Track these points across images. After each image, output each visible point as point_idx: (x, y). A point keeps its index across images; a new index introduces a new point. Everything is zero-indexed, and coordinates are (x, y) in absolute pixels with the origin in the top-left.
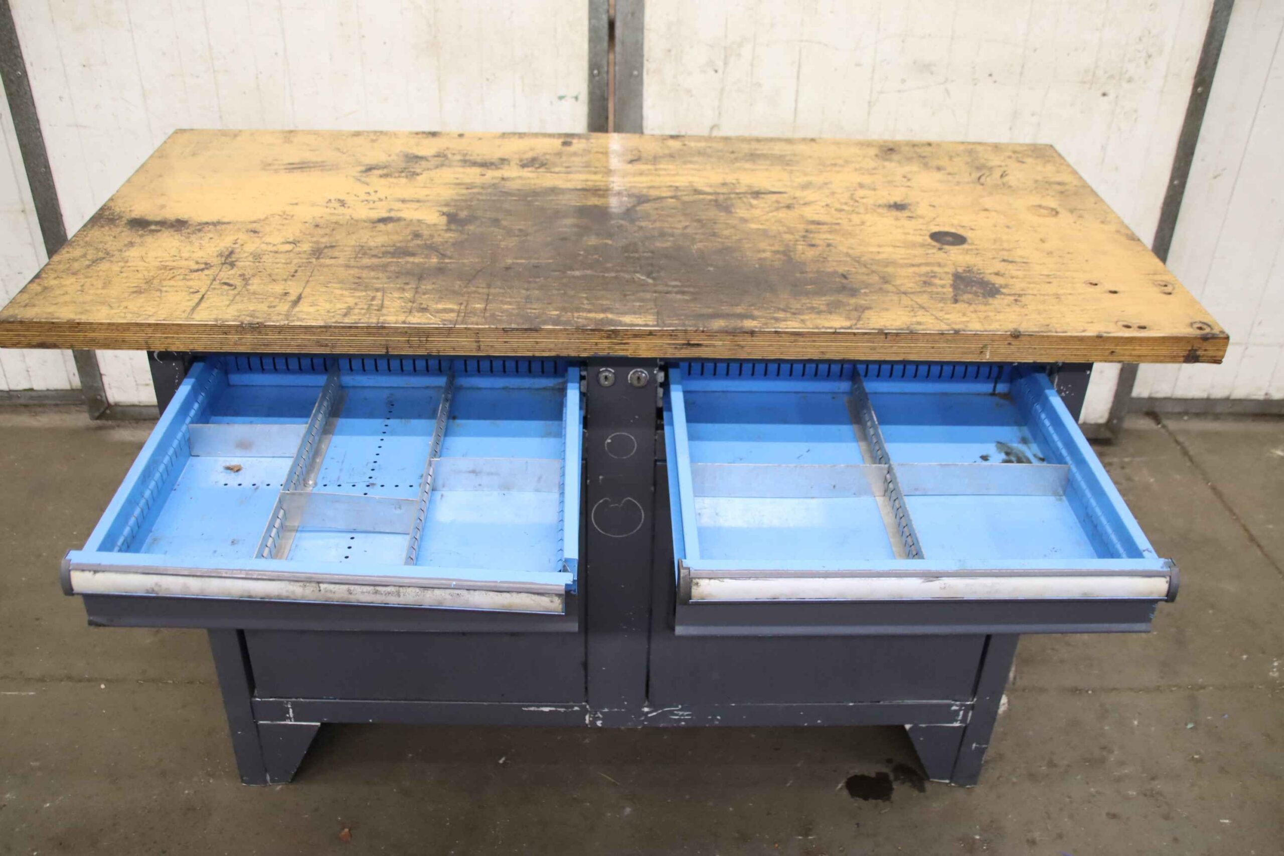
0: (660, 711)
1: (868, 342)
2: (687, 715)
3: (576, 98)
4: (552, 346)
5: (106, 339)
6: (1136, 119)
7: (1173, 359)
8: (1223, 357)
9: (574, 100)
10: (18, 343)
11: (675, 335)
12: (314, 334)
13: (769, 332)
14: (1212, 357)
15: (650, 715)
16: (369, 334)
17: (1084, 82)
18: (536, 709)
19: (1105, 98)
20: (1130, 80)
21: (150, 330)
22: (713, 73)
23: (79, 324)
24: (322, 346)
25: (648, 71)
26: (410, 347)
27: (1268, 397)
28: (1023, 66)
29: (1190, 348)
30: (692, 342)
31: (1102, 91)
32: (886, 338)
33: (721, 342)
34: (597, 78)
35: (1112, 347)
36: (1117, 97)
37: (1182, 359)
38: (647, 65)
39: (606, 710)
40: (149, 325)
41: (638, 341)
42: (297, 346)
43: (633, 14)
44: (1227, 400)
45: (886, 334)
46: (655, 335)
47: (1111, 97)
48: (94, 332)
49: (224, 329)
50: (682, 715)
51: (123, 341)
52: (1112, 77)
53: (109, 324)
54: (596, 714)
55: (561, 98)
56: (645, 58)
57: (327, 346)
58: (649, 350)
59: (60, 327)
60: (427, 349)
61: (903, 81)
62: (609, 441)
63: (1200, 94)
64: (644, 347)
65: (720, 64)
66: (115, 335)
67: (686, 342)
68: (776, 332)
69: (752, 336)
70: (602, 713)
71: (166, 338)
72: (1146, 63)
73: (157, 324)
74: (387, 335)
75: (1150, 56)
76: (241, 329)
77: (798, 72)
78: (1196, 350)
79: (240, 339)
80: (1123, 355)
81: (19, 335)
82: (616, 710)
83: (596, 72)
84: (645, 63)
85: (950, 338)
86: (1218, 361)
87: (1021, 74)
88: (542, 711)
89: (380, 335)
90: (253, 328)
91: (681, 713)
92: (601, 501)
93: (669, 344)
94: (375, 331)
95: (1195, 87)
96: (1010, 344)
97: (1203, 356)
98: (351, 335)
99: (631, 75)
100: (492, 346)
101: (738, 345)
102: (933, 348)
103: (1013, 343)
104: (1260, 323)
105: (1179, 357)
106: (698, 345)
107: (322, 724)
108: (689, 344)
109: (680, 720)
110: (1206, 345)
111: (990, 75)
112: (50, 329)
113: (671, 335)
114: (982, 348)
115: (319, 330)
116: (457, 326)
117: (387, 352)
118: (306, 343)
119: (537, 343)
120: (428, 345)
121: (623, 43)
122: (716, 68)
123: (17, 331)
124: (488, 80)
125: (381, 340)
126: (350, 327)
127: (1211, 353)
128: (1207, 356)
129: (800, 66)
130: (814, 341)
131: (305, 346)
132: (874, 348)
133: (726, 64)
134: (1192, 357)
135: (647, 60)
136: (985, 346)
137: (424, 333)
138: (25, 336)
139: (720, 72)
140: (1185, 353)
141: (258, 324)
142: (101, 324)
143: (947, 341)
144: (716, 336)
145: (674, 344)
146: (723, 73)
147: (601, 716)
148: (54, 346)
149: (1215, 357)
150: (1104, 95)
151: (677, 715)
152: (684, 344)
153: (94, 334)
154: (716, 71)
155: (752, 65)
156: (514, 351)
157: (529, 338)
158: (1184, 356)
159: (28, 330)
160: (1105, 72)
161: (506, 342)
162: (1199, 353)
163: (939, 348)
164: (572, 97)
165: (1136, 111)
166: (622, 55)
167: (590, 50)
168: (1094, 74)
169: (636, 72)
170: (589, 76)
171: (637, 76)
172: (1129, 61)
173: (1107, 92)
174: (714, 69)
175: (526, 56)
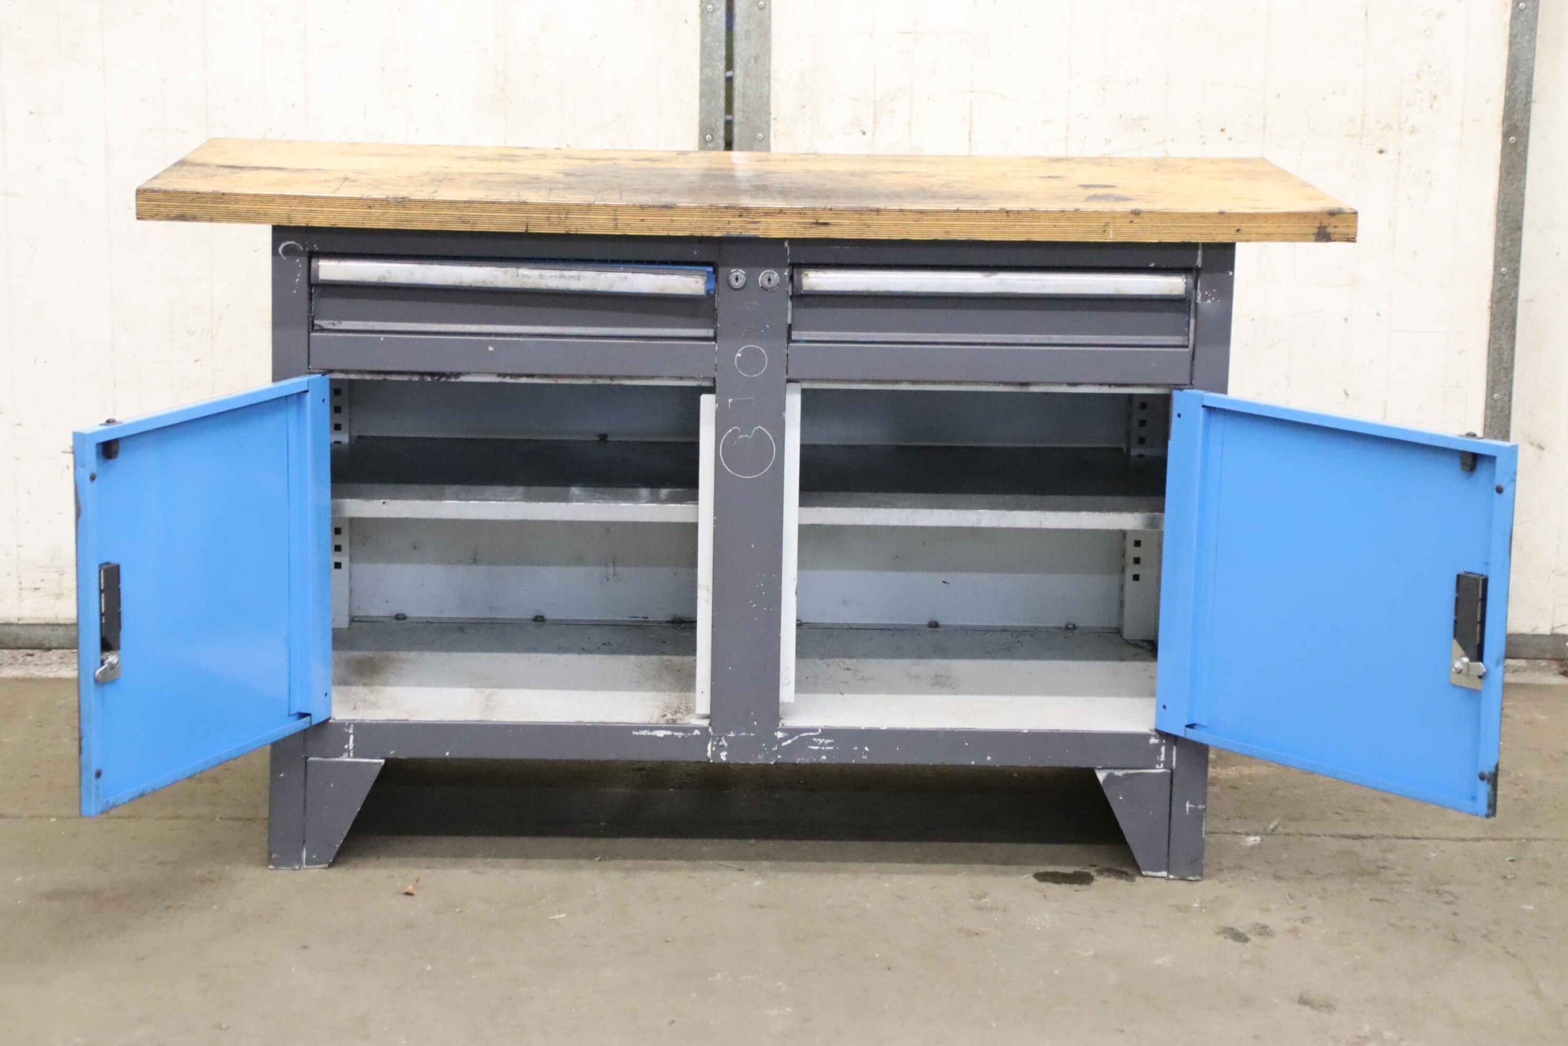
0: (796, 738)
1: (991, 220)
2: (829, 745)
4: (685, 225)
5: (248, 212)
6: (1430, 183)
7: (1303, 237)
8: (1355, 234)
10: (157, 215)
11: (805, 214)
12: (457, 209)
13: (894, 210)
14: (1344, 234)
15: (784, 744)
16: (511, 210)
17: (1352, 136)
18: (649, 733)
19: (1383, 155)
20: (1413, 131)
21: (295, 202)
22: (860, 135)
23: (224, 194)
24: (464, 222)
25: (776, 133)
26: (549, 225)
28: (1265, 118)
29: (1318, 225)
30: (820, 221)
31: (1378, 146)
32: (1008, 216)
33: (848, 221)
34: (710, 146)
35: (1237, 225)
36: (1399, 153)
37: (1313, 237)
38: (774, 126)
39: (732, 734)
40: (295, 197)
41: (769, 219)
42: (439, 222)
43: (756, 59)
45: (1007, 212)
46: (785, 213)
47: (1392, 153)
48: (237, 203)
49: (370, 203)
50: (823, 745)
51: (266, 214)
52: (1388, 127)
53: (255, 195)
54: (720, 740)
56: (772, 116)
57: (468, 222)
58: (779, 230)
59: (203, 198)
60: (565, 227)
61: (1108, 141)
62: (739, 355)
63: (1515, 146)
64: (774, 226)
65: (868, 123)
66: (259, 207)
67: (814, 221)
68: (901, 211)
69: (878, 215)
70: (727, 739)
71: (310, 211)
72: (1431, 106)
73: (303, 197)
74: (529, 211)
75: (1435, 98)
76: (386, 203)
78: (1325, 227)
79: (383, 214)
80: (1250, 234)
81: (159, 206)
82: (744, 734)
83: (708, 137)
84: (773, 122)
85: (1071, 216)
86: (1351, 239)
87: (1264, 127)
88: (656, 737)
89: (523, 211)
90: (398, 202)
91: (821, 741)
92: (730, 431)
93: (799, 223)
94: (516, 206)
95: (1506, 135)
96: (1132, 222)
97: (1334, 233)
98: (494, 211)
100: (629, 225)
101: (865, 224)
102: (1055, 226)
103: (1135, 220)
105: (1308, 234)
106: (825, 224)
107: (387, 760)
108: (817, 223)
109: (820, 753)
110: (1333, 221)
111: (1222, 130)
112: (193, 199)
113: (801, 214)
114: (1105, 226)
115: (463, 205)
116: (596, 203)
117: (527, 230)
118: (448, 218)
119: (672, 221)
120: (568, 222)
121: (744, 96)
122: (865, 129)
123: (159, 200)
125: (521, 216)
126: (494, 203)
127: (1341, 230)
128: (1339, 234)
129: (971, 124)
130: (938, 220)
131: (447, 222)
132: (996, 228)
134: (1323, 235)
135: (775, 119)
136: (1107, 225)
137: (565, 209)
138: (165, 206)
139: (869, 133)
140: (1315, 231)
141: (403, 198)
142: (247, 195)
143: (1069, 219)
144: (843, 214)
145: (803, 223)
146: (873, 135)
147: (726, 744)
148: (194, 218)
149: (1347, 234)
151: (816, 744)
152: (813, 223)
153: (236, 206)
154: (864, 133)
155: (910, 124)
156: (650, 229)
157: (664, 216)
158: (1314, 234)
159: (169, 200)
160: (1378, 122)
161: (642, 220)
162: (1330, 230)
163: (1061, 226)
165: (1428, 172)
166: (743, 111)
167: (702, 108)
168: (1363, 124)
169: (760, 135)
170: (700, 141)
171: (763, 139)
172: (1408, 105)
173: (1384, 148)
174: (861, 130)
175: (619, 116)
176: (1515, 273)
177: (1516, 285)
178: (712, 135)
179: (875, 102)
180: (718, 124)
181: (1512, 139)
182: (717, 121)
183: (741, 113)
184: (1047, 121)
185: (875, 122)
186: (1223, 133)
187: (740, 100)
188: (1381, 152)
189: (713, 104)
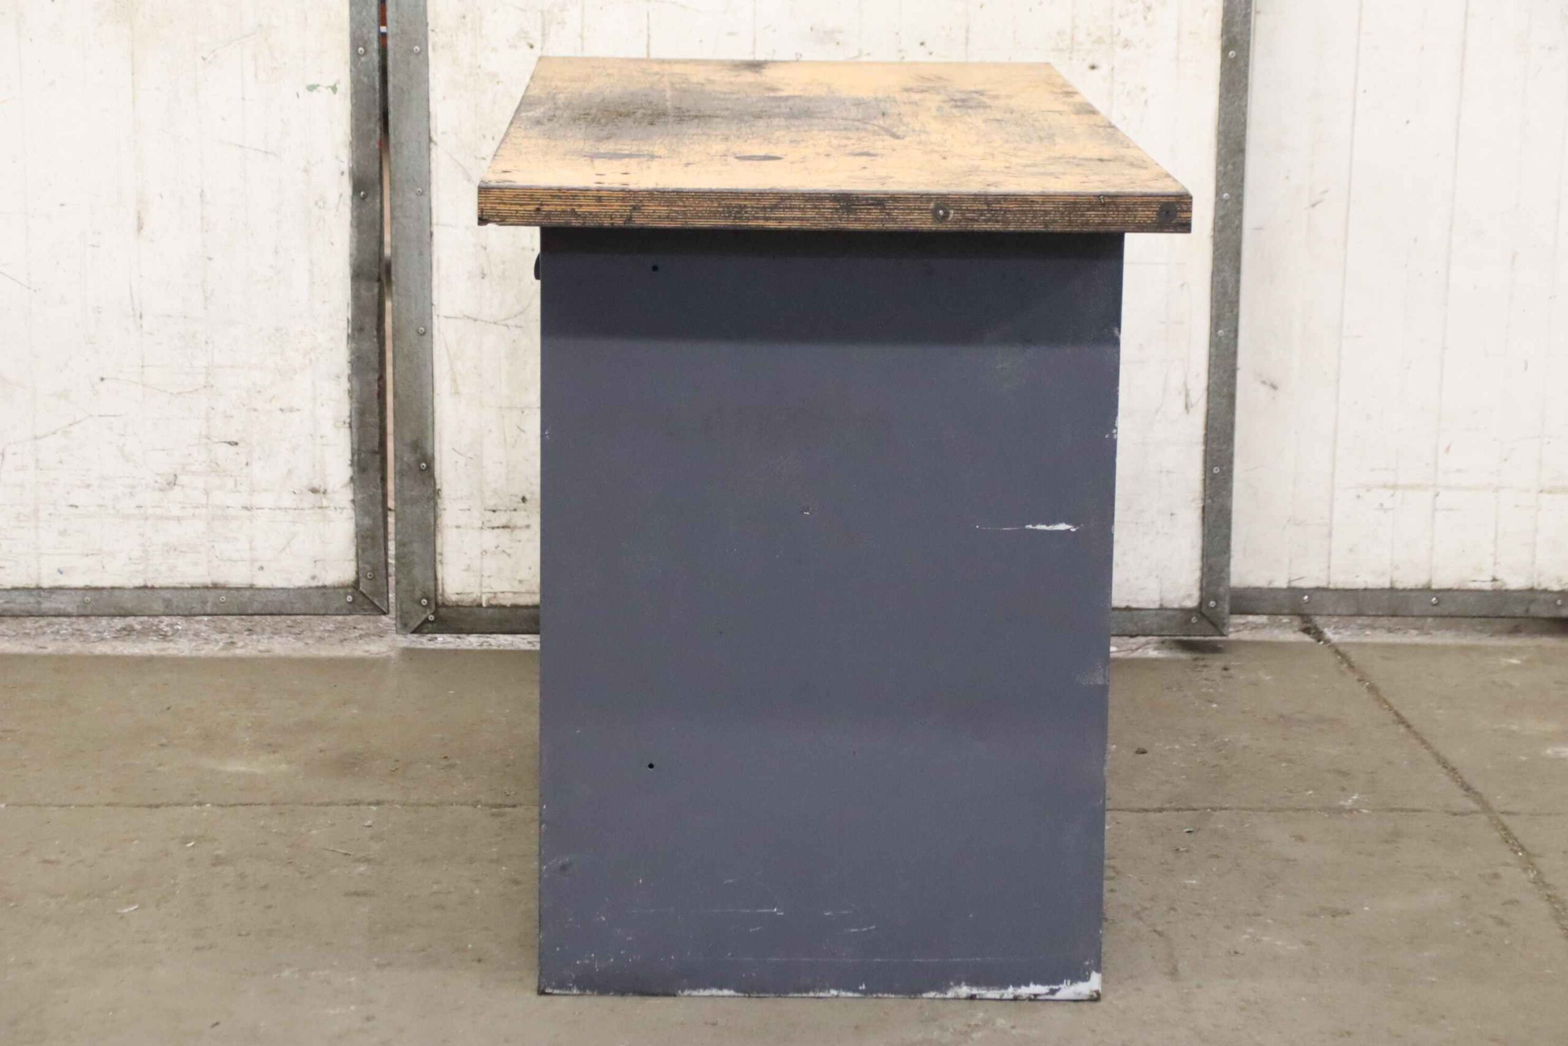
3: (334, 89)
6: (1146, 102)
9: (330, 90)
17: (1061, 51)
19: (1095, 72)
20: (1126, 45)
22: (527, 49)
25: (434, 46)
27: (1498, 584)
28: (967, 31)
31: (1090, 61)
34: (363, 59)
36: (1113, 69)
38: (432, 38)
44: (1427, 590)
47: (1104, 69)
52: (1099, 41)
55: (312, 88)
56: (430, 27)
61: (799, 56)
63: (1235, 61)
65: (536, 35)
72: (1145, 18)
75: (1149, 8)
83: (361, 49)
84: (431, 34)
87: (967, 40)
95: (1225, 50)
99: (411, 51)
104: (1448, 449)
111: (922, 44)
121: (398, 5)
122: (531, 42)
124: (204, 59)
135: (433, 31)
139: (537, 46)
146: (542, 48)
154: (532, 47)
155: (582, 37)
160: (1089, 34)
164: (327, 88)
165: (1143, 89)
166: (397, 22)
167: (352, 19)
168: (1073, 39)
169: (417, 48)
170: (351, 54)
171: (420, 53)
172: (1121, 16)
173: (1096, 64)
174: (528, 44)
175: (260, 25)
176: (1238, 199)
177: (1240, 212)
178: (364, 48)
179: (542, 12)
180: (371, 35)
181: (1232, 54)
182: (369, 32)
183: (395, 24)
184: (730, 34)
185: (543, 35)
186: (923, 47)
187: (394, 10)
188: (1093, 67)
189: (364, 13)
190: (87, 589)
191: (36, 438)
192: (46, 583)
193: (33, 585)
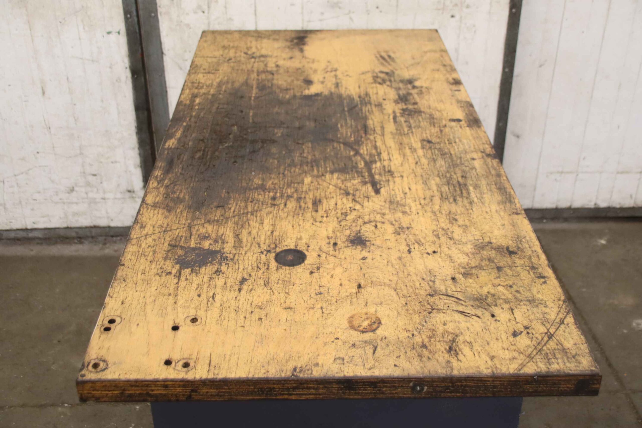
3: (119, 33)
6: (475, 32)
9: (117, 34)
17: (439, 10)
19: (453, 19)
20: (468, 7)
22: (202, 14)
25: (160, 13)
27: (596, 206)
28: (398, 1)
31: (451, 14)
34: (130, 20)
36: (461, 18)
38: (159, 10)
44: (569, 209)
47: (457, 17)
52: (456, 5)
55: (109, 33)
56: (158, 5)
61: (322, 13)
63: (515, 14)
65: (205, 7)
77: (255, 11)
83: (129, 16)
84: (158, 8)
87: (397, 6)
95: (511, 9)
99: (150, 16)
104: (584, 159)
111: (377, 8)
122: (203, 10)
124: (60, 22)
129: (255, 7)
133: (209, 7)
139: (206, 12)
146: (208, 13)
150: (452, 16)
154: (203, 12)
155: (225, 7)
160: (451, 2)
164: (116, 32)
165: (474, 26)
168: (444, 4)
169: (153, 15)
171: (154, 17)
173: (454, 15)
175: (83, 7)
176: (512, 72)
177: (512, 77)
180: (132, 9)
181: (514, 10)
190: (45, 229)
191: (15, 175)
192: (29, 227)
193: (24, 227)
